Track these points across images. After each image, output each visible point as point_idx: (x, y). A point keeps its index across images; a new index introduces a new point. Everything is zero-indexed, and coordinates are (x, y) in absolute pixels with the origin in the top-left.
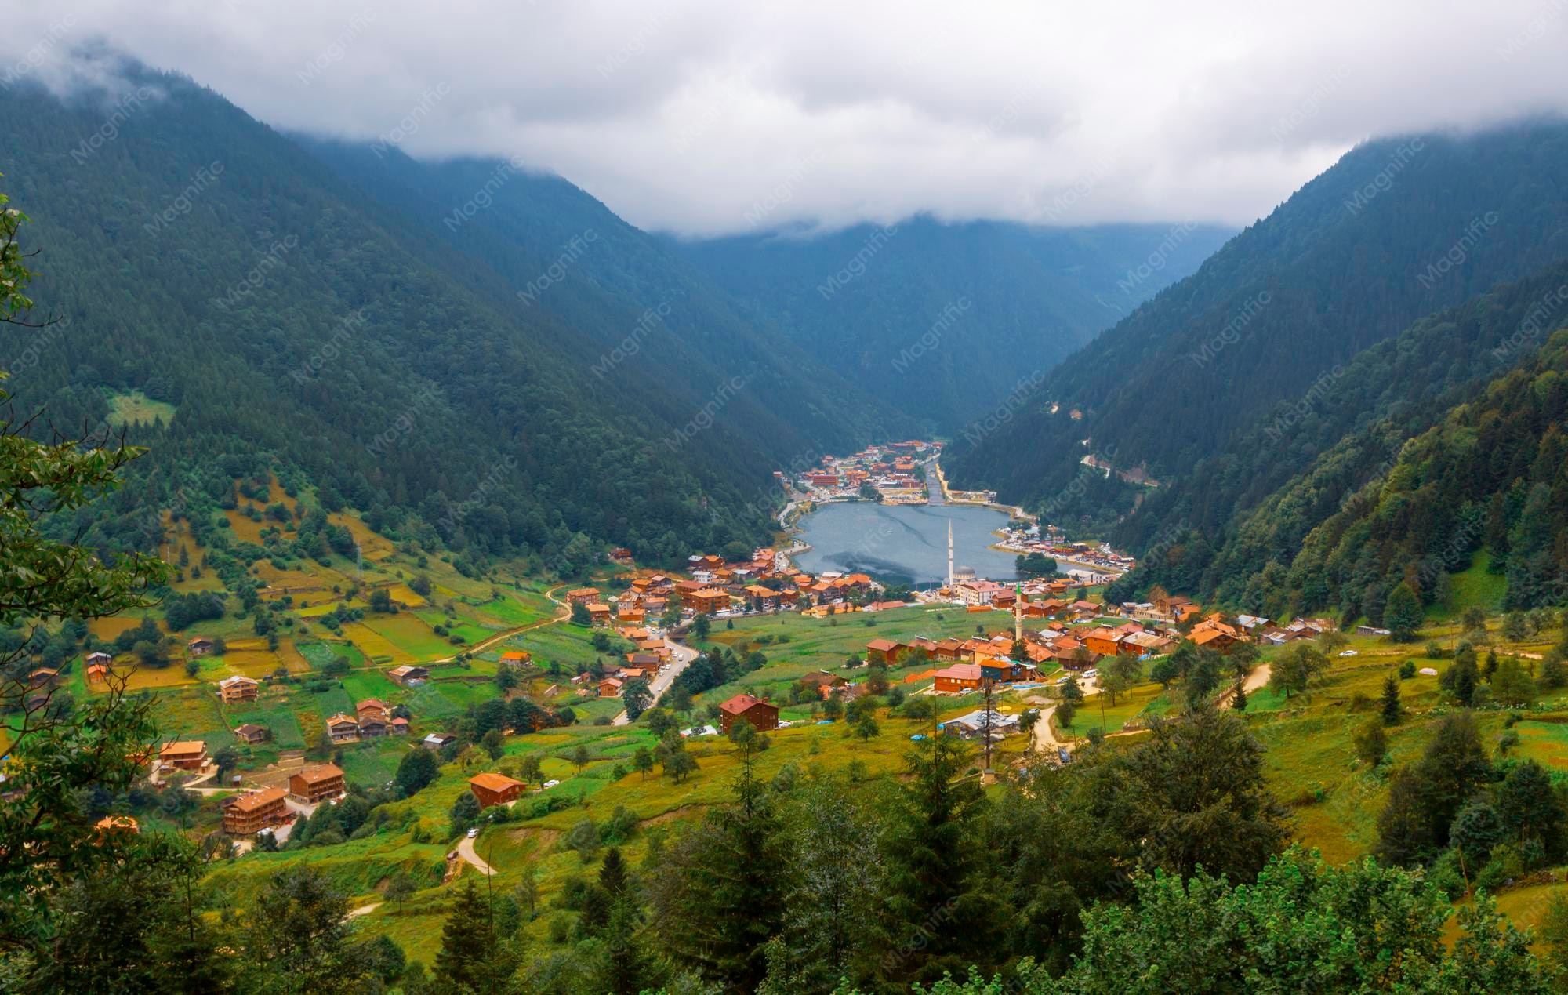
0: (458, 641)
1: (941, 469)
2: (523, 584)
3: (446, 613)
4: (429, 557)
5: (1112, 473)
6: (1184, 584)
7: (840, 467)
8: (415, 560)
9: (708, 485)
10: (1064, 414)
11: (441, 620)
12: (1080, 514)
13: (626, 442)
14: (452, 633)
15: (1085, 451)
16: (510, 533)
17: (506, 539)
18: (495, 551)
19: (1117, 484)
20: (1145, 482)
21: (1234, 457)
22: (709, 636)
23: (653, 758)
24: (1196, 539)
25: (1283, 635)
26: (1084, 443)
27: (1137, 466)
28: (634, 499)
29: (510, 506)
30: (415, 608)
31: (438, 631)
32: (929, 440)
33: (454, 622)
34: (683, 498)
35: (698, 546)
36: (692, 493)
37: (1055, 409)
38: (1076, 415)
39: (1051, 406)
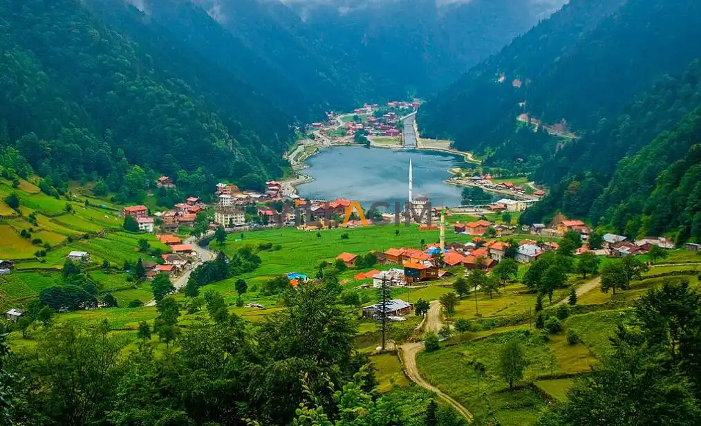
0: (37, 242)
1: (417, 122)
2: (91, 201)
3: (31, 221)
4: (22, 181)
5: (540, 129)
6: (579, 210)
7: (340, 120)
8: (10, 183)
9: (234, 131)
10: (508, 82)
11: (27, 226)
12: (515, 158)
13: (172, 98)
14: (34, 236)
15: (521, 111)
16: (84, 163)
17: (81, 169)
18: (73, 176)
19: (543, 135)
20: (563, 134)
21: (628, 117)
22: (226, 242)
23: (152, 329)
24: (589, 177)
25: (629, 248)
26: (521, 104)
27: (559, 123)
28: (177, 140)
29: (84, 144)
30: (9, 217)
31: (25, 235)
32: (411, 101)
33: (35, 228)
34: (213, 140)
35: (223, 176)
36: (221, 137)
37: (501, 80)
38: (517, 83)
39: (499, 77)
